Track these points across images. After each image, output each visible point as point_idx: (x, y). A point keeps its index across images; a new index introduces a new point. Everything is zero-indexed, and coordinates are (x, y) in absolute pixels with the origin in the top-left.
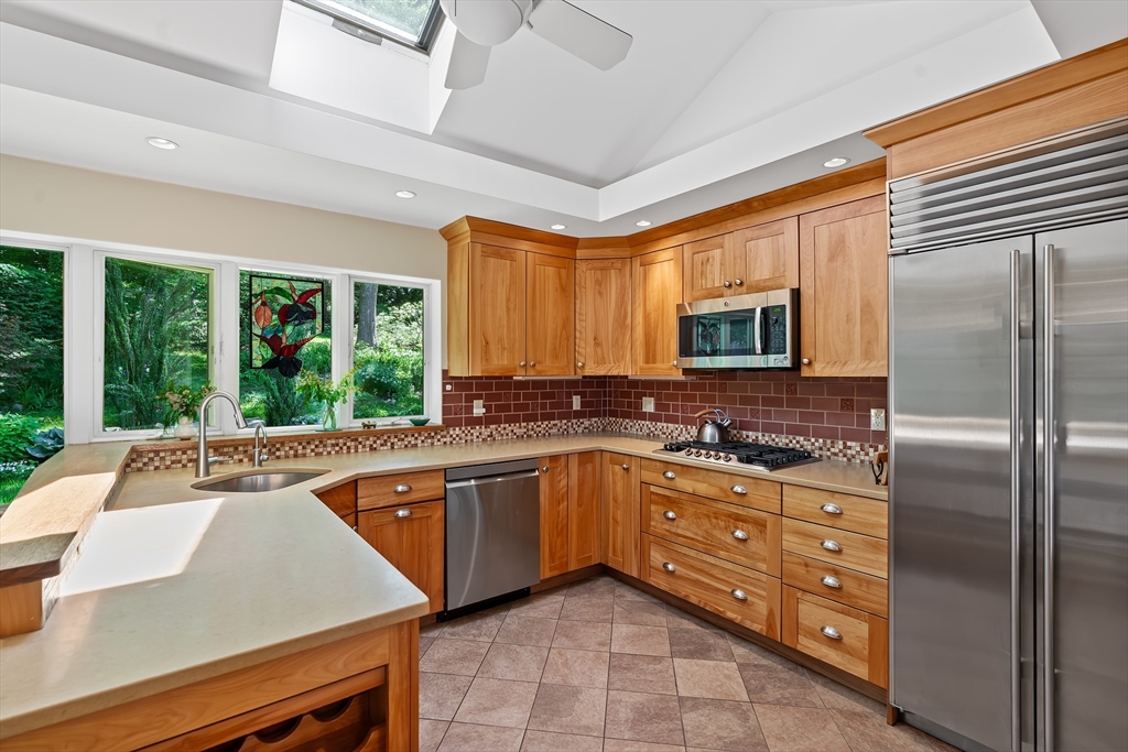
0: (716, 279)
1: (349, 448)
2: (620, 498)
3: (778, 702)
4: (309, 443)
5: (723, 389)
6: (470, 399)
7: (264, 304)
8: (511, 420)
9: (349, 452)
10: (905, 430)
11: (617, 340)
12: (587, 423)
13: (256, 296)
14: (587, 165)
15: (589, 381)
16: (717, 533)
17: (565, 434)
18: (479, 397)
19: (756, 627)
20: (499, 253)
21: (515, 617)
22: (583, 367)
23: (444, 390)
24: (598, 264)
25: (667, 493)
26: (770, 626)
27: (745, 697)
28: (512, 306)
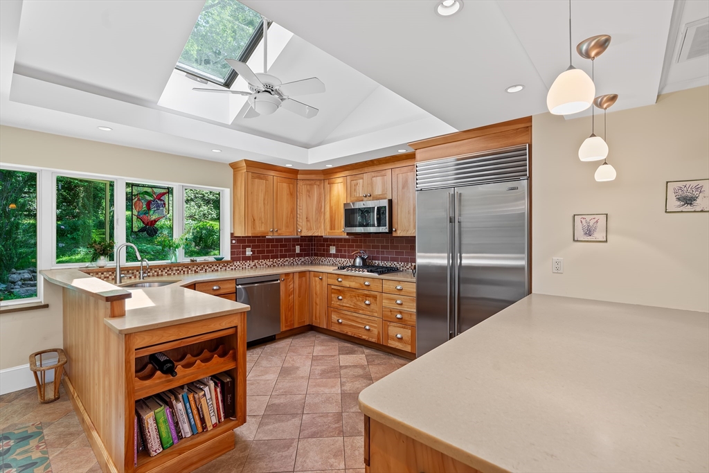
0: (360, 192)
1: (184, 271)
2: (318, 292)
3: (379, 364)
4: (164, 269)
5: (365, 242)
6: (244, 247)
7: (139, 199)
8: (264, 258)
9: (184, 273)
10: (422, 259)
11: (317, 219)
12: (303, 259)
13: (135, 195)
14: (303, 138)
15: (304, 238)
16: (359, 303)
17: (292, 265)
18: (249, 246)
19: (373, 340)
20: (260, 177)
21: (269, 348)
22: (301, 231)
23: (231, 243)
24: (308, 182)
25: (339, 288)
26: (379, 339)
27: (366, 364)
28: (266, 202)
